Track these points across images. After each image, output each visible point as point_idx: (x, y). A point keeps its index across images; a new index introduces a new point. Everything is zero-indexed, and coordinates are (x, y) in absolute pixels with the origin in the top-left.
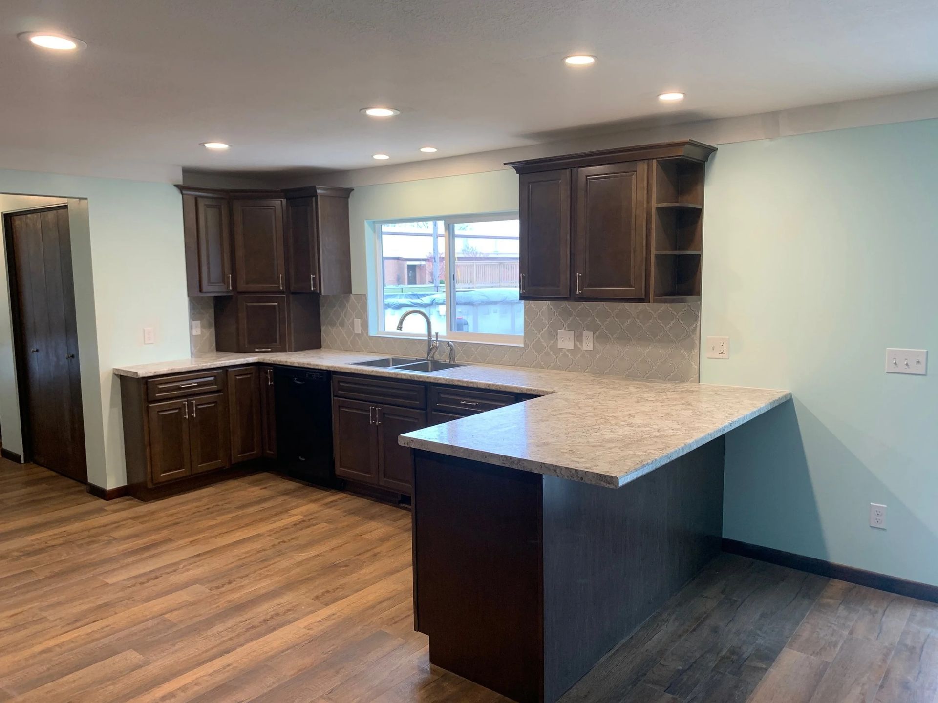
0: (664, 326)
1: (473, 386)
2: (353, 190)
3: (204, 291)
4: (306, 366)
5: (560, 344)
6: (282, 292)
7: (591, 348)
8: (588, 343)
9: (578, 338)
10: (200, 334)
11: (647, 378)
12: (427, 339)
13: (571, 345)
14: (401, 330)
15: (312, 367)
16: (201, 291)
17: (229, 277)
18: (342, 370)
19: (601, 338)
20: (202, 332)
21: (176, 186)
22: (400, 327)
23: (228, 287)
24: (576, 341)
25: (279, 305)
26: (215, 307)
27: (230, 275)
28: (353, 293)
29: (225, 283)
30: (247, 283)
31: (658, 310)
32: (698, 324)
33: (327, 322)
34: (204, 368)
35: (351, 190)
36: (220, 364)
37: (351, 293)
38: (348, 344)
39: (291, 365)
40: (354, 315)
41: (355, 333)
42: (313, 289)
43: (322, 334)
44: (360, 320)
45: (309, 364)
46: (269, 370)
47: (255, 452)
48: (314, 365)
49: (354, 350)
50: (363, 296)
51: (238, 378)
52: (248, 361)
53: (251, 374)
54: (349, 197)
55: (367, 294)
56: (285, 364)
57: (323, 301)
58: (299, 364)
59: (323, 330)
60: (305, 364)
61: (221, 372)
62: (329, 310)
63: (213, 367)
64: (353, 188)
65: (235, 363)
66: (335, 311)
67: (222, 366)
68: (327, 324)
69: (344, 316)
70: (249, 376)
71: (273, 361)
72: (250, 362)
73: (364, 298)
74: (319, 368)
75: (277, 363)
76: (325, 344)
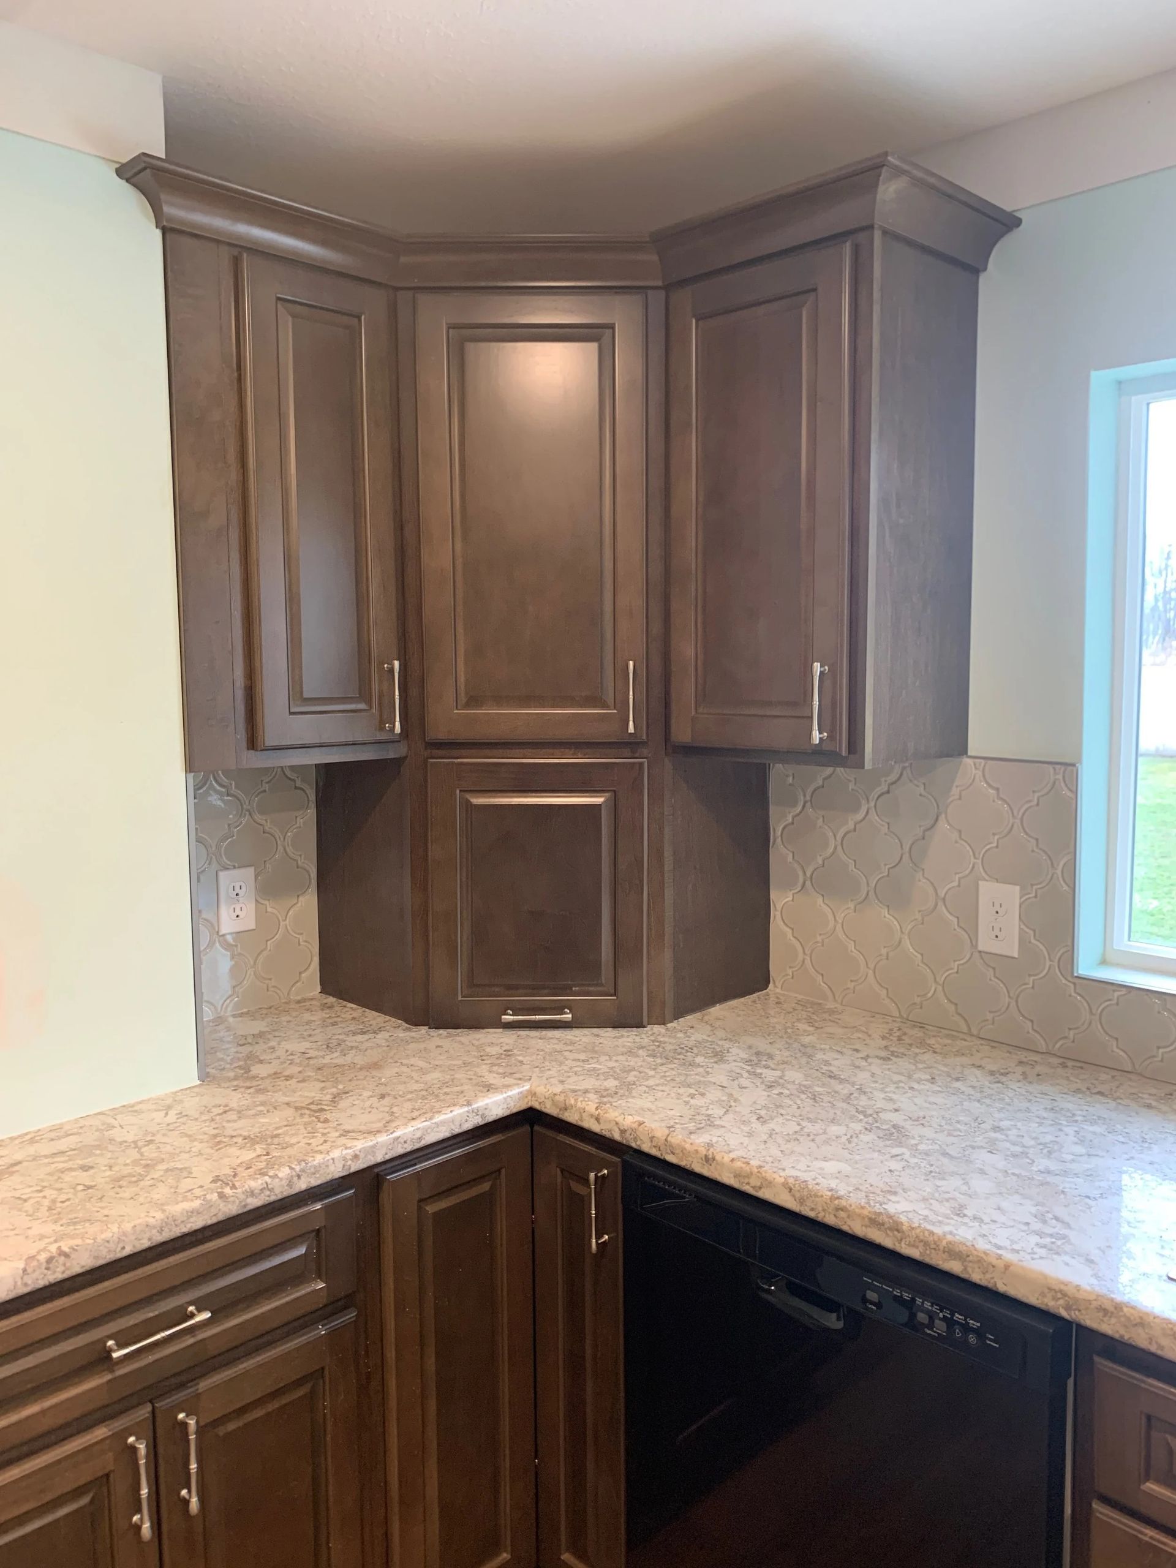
2: (1017, 221)
3: (269, 742)
4: (858, 1228)
6: (631, 745)
10: (253, 926)
15: (915, 1253)
16: (253, 743)
17: (391, 671)
20: (260, 916)
21: (125, 172)
23: (384, 719)
25: (615, 804)
26: (322, 804)
27: (396, 664)
28: (976, 743)
29: (369, 703)
30: (474, 701)
33: (808, 874)
34: (254, 1202)
35: (1009, 223)
36: (345, 1159)
37: (963, 751)
38: (930, 995)
39: (747, 1189)
40: (979, 861)
41: (980, 948)
42: (816, 737)
43: (778, 926)
44: (1018, 888)
45: (883, 1224)
46: (592, 1175)
47: (505, 1556)
48: (926, 1244)
49: (965, 1030)
50: (1050, 768)
51: (431, 1209)
52: (483, 1116)
53: (499, 1171)
54: (985, 269)
55: (1080, 761)
56: (698, 1168)
57: (790, 780)
58: (802, 1201)
59: (779, 907)
60: (849, 1217)
61: (349, 1198)
62: (820, 822)
63: (302, 1185)
64: (1017, 214)
65: (420, 1139)
66: (855, 830)
67: (353, 1170)
68: (808, 883)
69: (906, 857)
70: (486, 1186)
71: (623, 1132)
72: (490, 1119)
73: (1060, 777)
74: (976, 1277)
75: (646, 1148)
76: (790, 972)
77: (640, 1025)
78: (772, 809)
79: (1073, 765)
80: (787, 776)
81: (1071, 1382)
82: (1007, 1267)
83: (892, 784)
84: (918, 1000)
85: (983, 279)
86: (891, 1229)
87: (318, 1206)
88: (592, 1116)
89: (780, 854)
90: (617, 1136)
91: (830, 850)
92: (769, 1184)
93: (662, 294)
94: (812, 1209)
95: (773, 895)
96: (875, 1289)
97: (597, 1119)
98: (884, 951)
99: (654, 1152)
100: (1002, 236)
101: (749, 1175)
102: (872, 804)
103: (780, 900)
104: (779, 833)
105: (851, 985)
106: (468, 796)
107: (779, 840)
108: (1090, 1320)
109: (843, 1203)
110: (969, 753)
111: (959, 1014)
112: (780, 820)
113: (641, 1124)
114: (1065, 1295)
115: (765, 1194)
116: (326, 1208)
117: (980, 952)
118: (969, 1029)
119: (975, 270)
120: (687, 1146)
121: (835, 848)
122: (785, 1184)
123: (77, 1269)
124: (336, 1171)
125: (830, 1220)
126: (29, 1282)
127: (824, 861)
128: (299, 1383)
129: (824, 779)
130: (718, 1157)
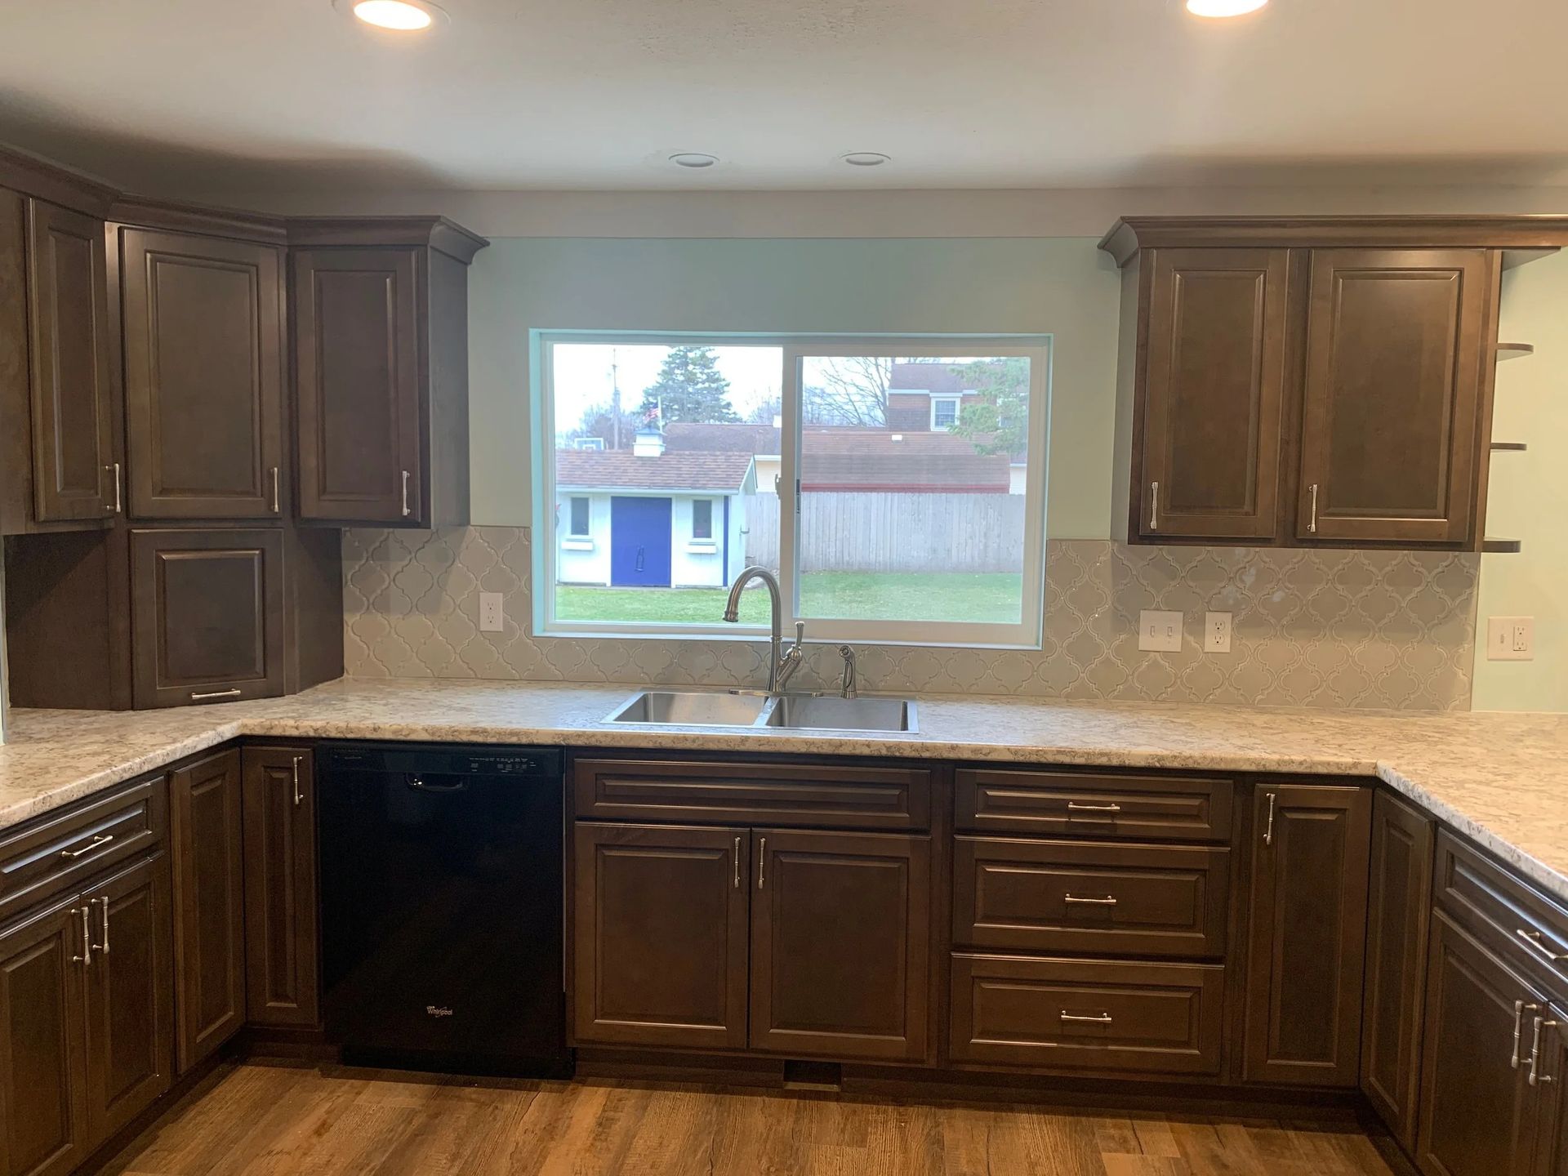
0: (1401, 599)
1: (1108, 763)
2: (488, 244)
4: (465, 738)
5: (1145, 642)
6: (276, 519)
7: (1225, 646)
8: (1218, 638)
9: (1195, 625)
11: (1356, 707)
12: (769, 639)
13: (1174, 644)
14: (734, 620)
15: (494, 740)
16: (34, 517)
17: (114, 470)
18: (593, 742)
19: (1248, 622)
22: (731, 615)
23: (109, 502)
24: (1186, 635)
25: (263, 556)
27: (116, 466)
28: (475, 518)
29: (97, 492)
31: (1387, 566)
32: (1475, 593)
33: (371, 601)
34: (127, 776)
35: (484, 243)
36: (163, 755)
37: (468, 523)
38: (452, 661)
39: (401, 738)
40: (479, 582)
41: (482, 630)
42: (406, 511)
43: (349, 635)
44: (501, 594)
45: (478, 731)
46: (295, 759)
47: (231, 1013)
48: (500, 734)
49: (474, 676)
50: (517, 530)
51: (195, 793)
52: (222, 737)
53: (224, 774)
54: (471, 263)
55: (531, 525)
56: (369, 736)
57: (357, 544)
58: (433, 734)
59: (350, 624)
60: (460, 733)
61: (161, 780)
62: (379, 568)
63: (146, 768)
64: (488, 240)
65: (195, 747)
66: (402, 571)
67: (167, 762)
68: (371, 607)
69: (435, 583)
70: (219, 782)
71: (316, 730)
72: (225, 739)
73: (522, 534)
74: (524, 741)
75: (333, 734)
76: (359, 663)
77: (282, 695)
78: (345, 564)
79: (529, 528)
80: (354, 542)
81: (564, 775)
82: (538, 732)
83: (426, 542)
84: (444, 665)
85: (469, 268)
86: (482, 732)
87: (149, 784)
88: (292, 727)
89: (350, 590)
90: (312, 734)
91: (387, 583)
92: (413, 731)
93: (287, 250)
94: (439, 736)
95: (346, 617)
96: (475, 762)
97: (297, 728)
98: (423, 641)
99: (339, 735)
100: (478, 249)
101: (401, 730)
102: (413, 555)
103: (351, 619)
104: (349, 577)
105: (401, 664)
106: (160, 554)
107: (349, 583)
108: (572, 742)
109: (456, 728)
110: (472, 523)
111: (470, 668)
112: (349, 570)
113: (328, 723)
114: (562, 735)
115: (413, 737)
116: (152, 785)
117: (481, 632)
118: (476, 675)
119: (466, 263)
120: (362, 726)
121: (390, 583)
122: (423, 729)
123: (55, 806)
124: (159, 762)
125: (450, 738)
126: (36, 809)
127: (382, 592)
128: (139, 890)
129: (381, 542)
130: (382, 726)
